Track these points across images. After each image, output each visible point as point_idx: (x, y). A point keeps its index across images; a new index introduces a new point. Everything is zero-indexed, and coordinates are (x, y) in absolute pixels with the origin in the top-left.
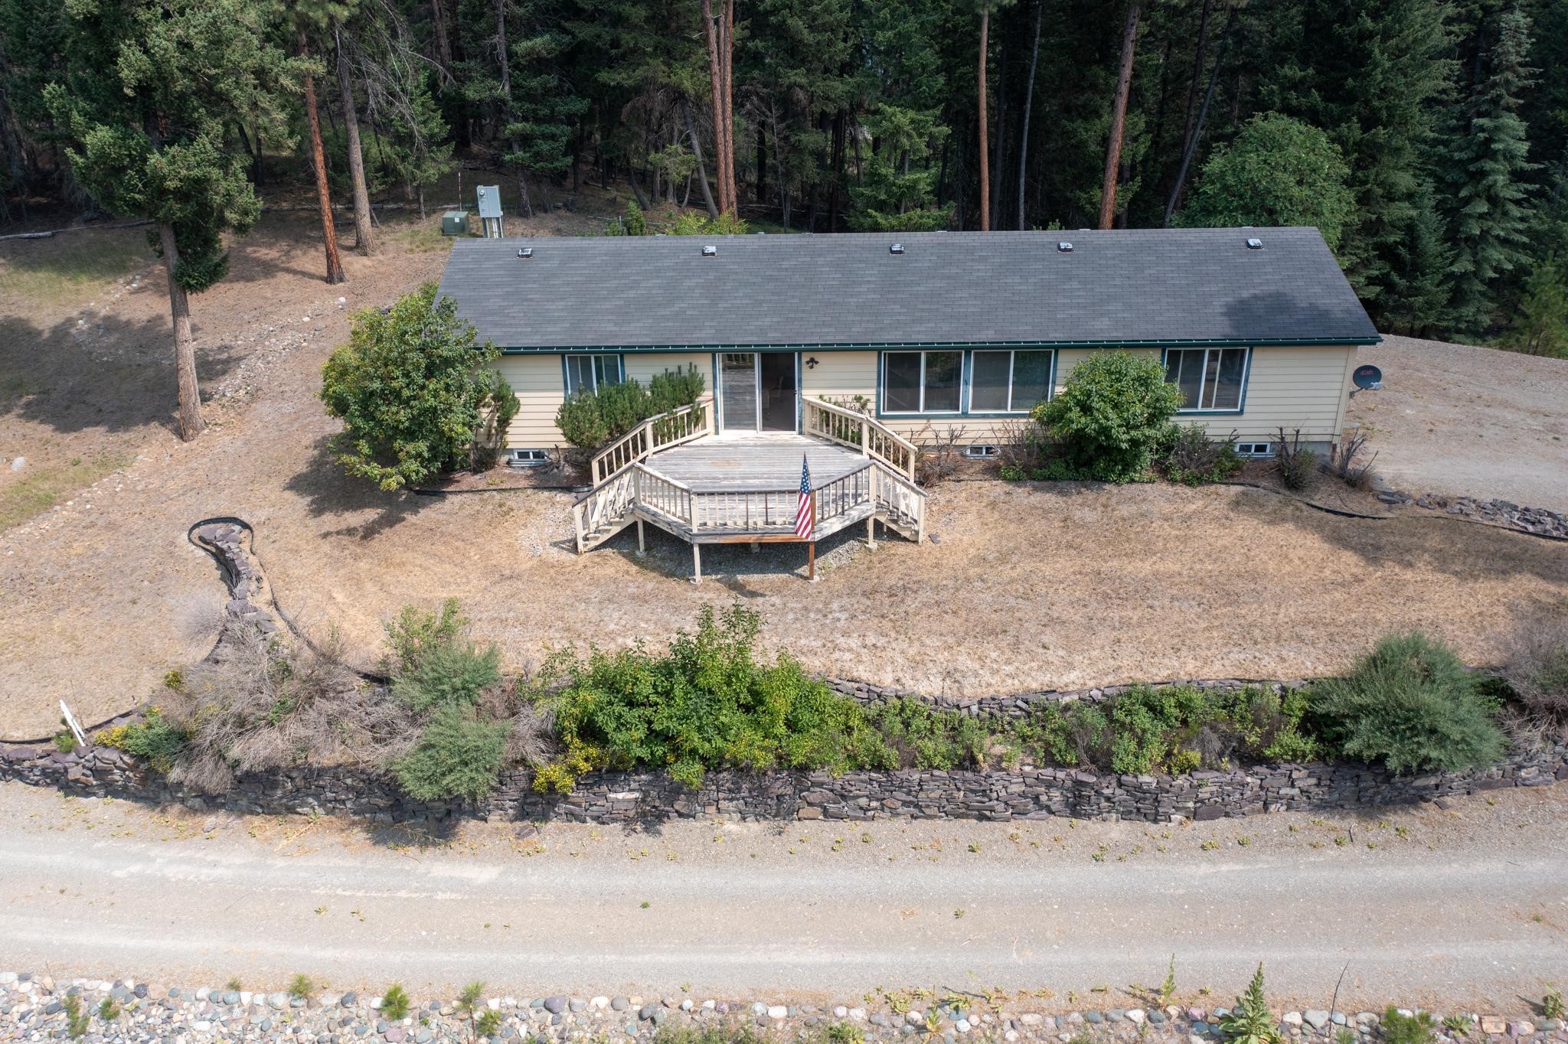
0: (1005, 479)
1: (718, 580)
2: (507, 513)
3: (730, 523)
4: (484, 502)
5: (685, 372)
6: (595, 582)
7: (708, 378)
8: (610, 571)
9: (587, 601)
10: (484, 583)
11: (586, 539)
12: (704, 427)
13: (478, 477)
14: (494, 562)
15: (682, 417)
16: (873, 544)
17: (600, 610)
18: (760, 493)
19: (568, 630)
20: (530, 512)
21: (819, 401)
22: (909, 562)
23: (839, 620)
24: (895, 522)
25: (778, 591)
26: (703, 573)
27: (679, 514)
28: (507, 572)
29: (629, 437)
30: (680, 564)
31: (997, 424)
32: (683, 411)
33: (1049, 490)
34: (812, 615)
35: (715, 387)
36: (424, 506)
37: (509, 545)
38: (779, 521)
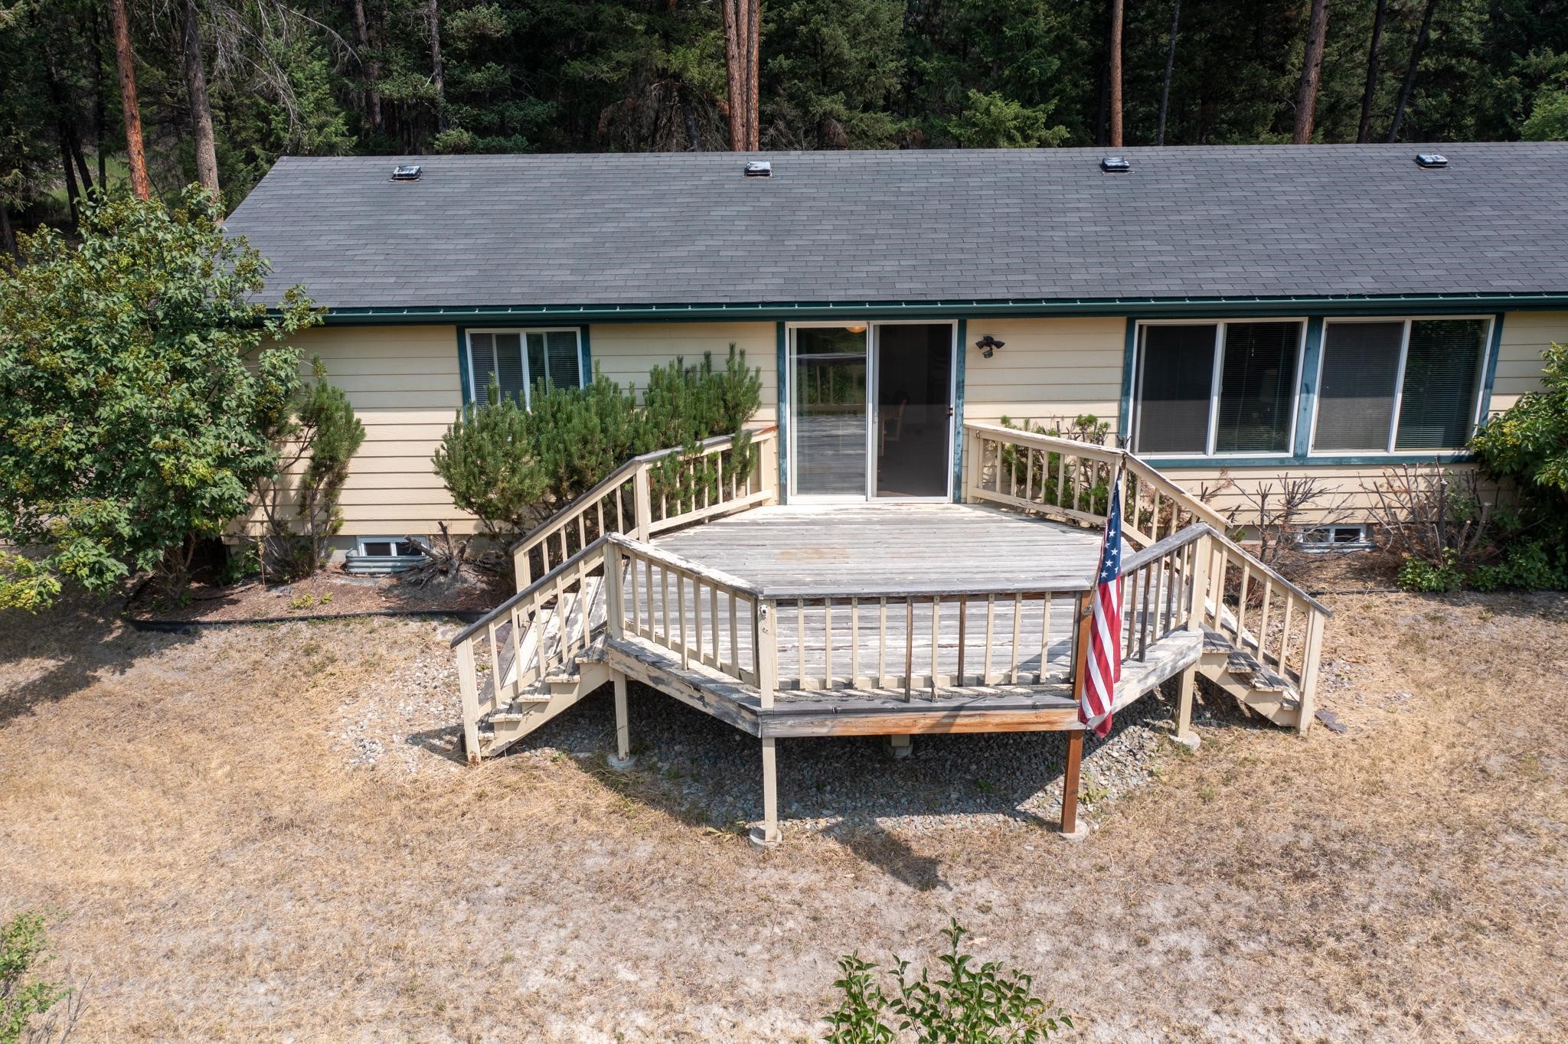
0: (1415, 589)
1: (827, 831)
2: (320, 668)
3: (862, 681)
4: (276, 644)
5: (719, 365)
6: (501, 840)
7: (768, 379)
8: (541, 807)
9: (474, 896)
10: (217, 840)
11: (486, 726)
12: (757, 487)
13: (274, 593)
14: (259, 784)
15: (712, 460)
16: (1188, 735)
17: (507, 925)
18: (946, 597)
19: (409, 991)
20: (371, 665)
21: (1002, 429)
22: (1300, 780)
23: (1185, 955)
24: (1243, 679)
25: (985, 865)
26: (783, 814)
27: (724, 658)
28: (283, 812)
29: (597, 497)
30: (719, 790)
31: (1374, 477)
32: (715, 447)
33: (1526, 609)
34: (1102, 939)
35: (780, 398)
36: (146, 653)
37: (309, 741)
38: (994, 675)
